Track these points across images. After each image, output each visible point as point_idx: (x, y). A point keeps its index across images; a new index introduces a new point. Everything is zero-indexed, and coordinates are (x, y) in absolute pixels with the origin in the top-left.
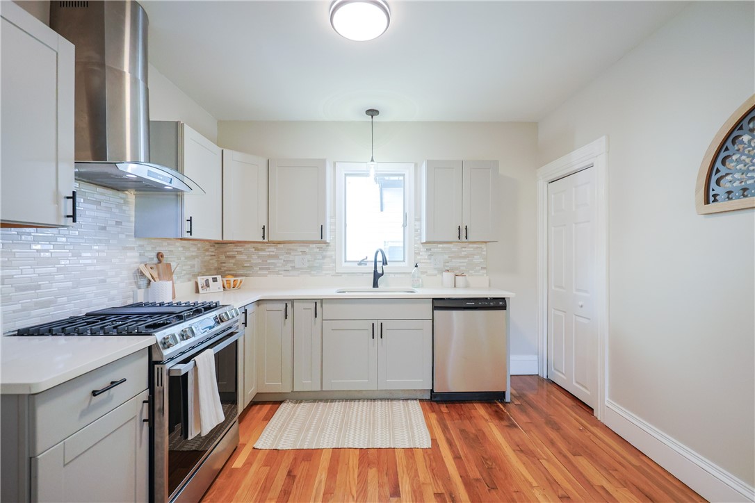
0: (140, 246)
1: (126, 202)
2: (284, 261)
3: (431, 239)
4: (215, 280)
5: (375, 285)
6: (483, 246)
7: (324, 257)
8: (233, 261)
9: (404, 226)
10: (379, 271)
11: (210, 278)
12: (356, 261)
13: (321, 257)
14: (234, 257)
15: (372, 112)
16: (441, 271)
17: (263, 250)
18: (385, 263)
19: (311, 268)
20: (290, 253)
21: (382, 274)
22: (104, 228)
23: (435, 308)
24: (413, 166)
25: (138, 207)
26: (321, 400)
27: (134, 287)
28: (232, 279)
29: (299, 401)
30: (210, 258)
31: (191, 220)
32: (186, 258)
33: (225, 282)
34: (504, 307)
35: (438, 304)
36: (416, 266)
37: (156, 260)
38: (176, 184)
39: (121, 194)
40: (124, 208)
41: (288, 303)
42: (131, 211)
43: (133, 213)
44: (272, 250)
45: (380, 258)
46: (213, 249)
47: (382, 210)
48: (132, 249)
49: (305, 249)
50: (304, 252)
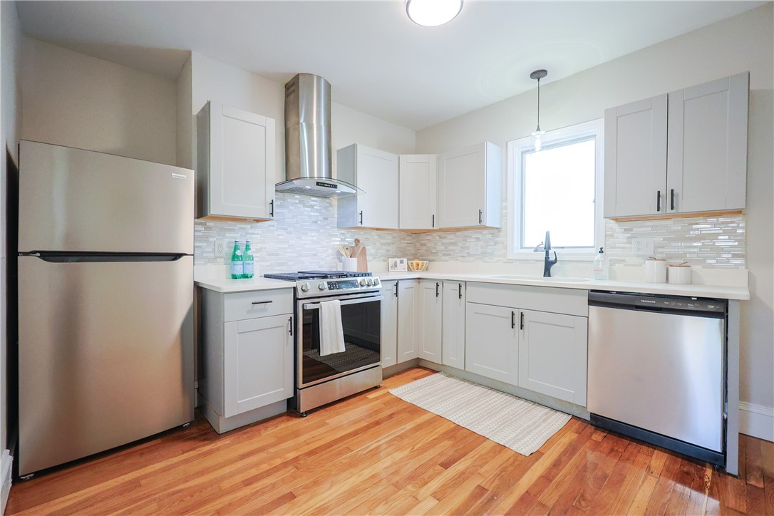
0: (341, 234)
1: (331, 205)
2: (461, 247)
4: (402, 262)
5: (547, 272)
7: (496, 243)
8: (425, 248)
10: (552, 258)
11: (399, 260)
12: (533, 248)
13: (493, 244)
14: (425, 245)
15: (538, 74)
17: (445, 238)
19: (484, 254)
20: (466, 240)
21: (556, 261)
22: (316, 222)
23: (591, 302)
25: (340, 207)
26: (468, 381)
27: (337, 261)
29: (450, 376)
30: (406, 245)
31: (361, 214)
32: (381, 244)
33: (410, 264)
34: (721, 314)
35: (593, 297)
36: (601, 252)
37: (354, 244)
39: (327, 200)
40: (330, 209)
42: (335, 211)
43: (336, 212)
46: (410, 238)
48: (336, 235)
49: (479, 236)
50: (478, 239)
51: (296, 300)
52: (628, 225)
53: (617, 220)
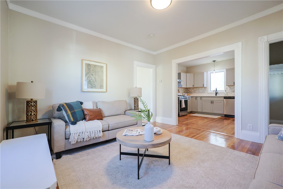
4: (186, 94)
5: (216, 95)
7: (205, 90)
10: (217, 92)
11: (185, 94)
14: (189, 90)
15: (214, 61)
19: (203, 92)
20: (199, 90)
21: (218, 93)
26: (202, 114)
28: (188, 94)
29: (198, 114)
31: (182, 85)
34: (234, 99)
35: (225, 98)
36: (226, 91)
38: (180, 81)
41: (196, 97)
44: (195, 89)
49: (202, 89)
50: (201, 89)
51: (178, 99)
52: (230, 87)
53: (228, 86)
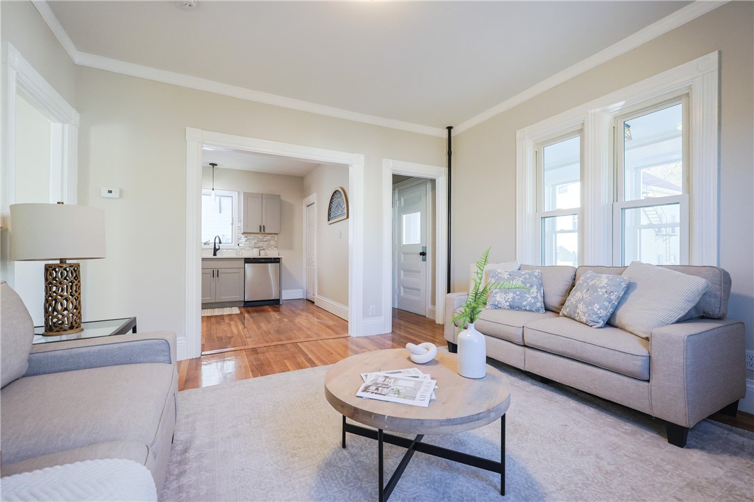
3: (246, 231)
5: (215, 254)
6: (275, 236)
9: (232, 224)
10: (217, 247)
15: (213, 165)
16: (252, 248)
18: (220, 243)
21: (218, 249)
23: (245, 262)
24: (237, 193)
34: (279, 262)
35: (247, 260)
36: (239, 245)
45: (217, 241)
47: (220, 212)
52: (247, 235)
